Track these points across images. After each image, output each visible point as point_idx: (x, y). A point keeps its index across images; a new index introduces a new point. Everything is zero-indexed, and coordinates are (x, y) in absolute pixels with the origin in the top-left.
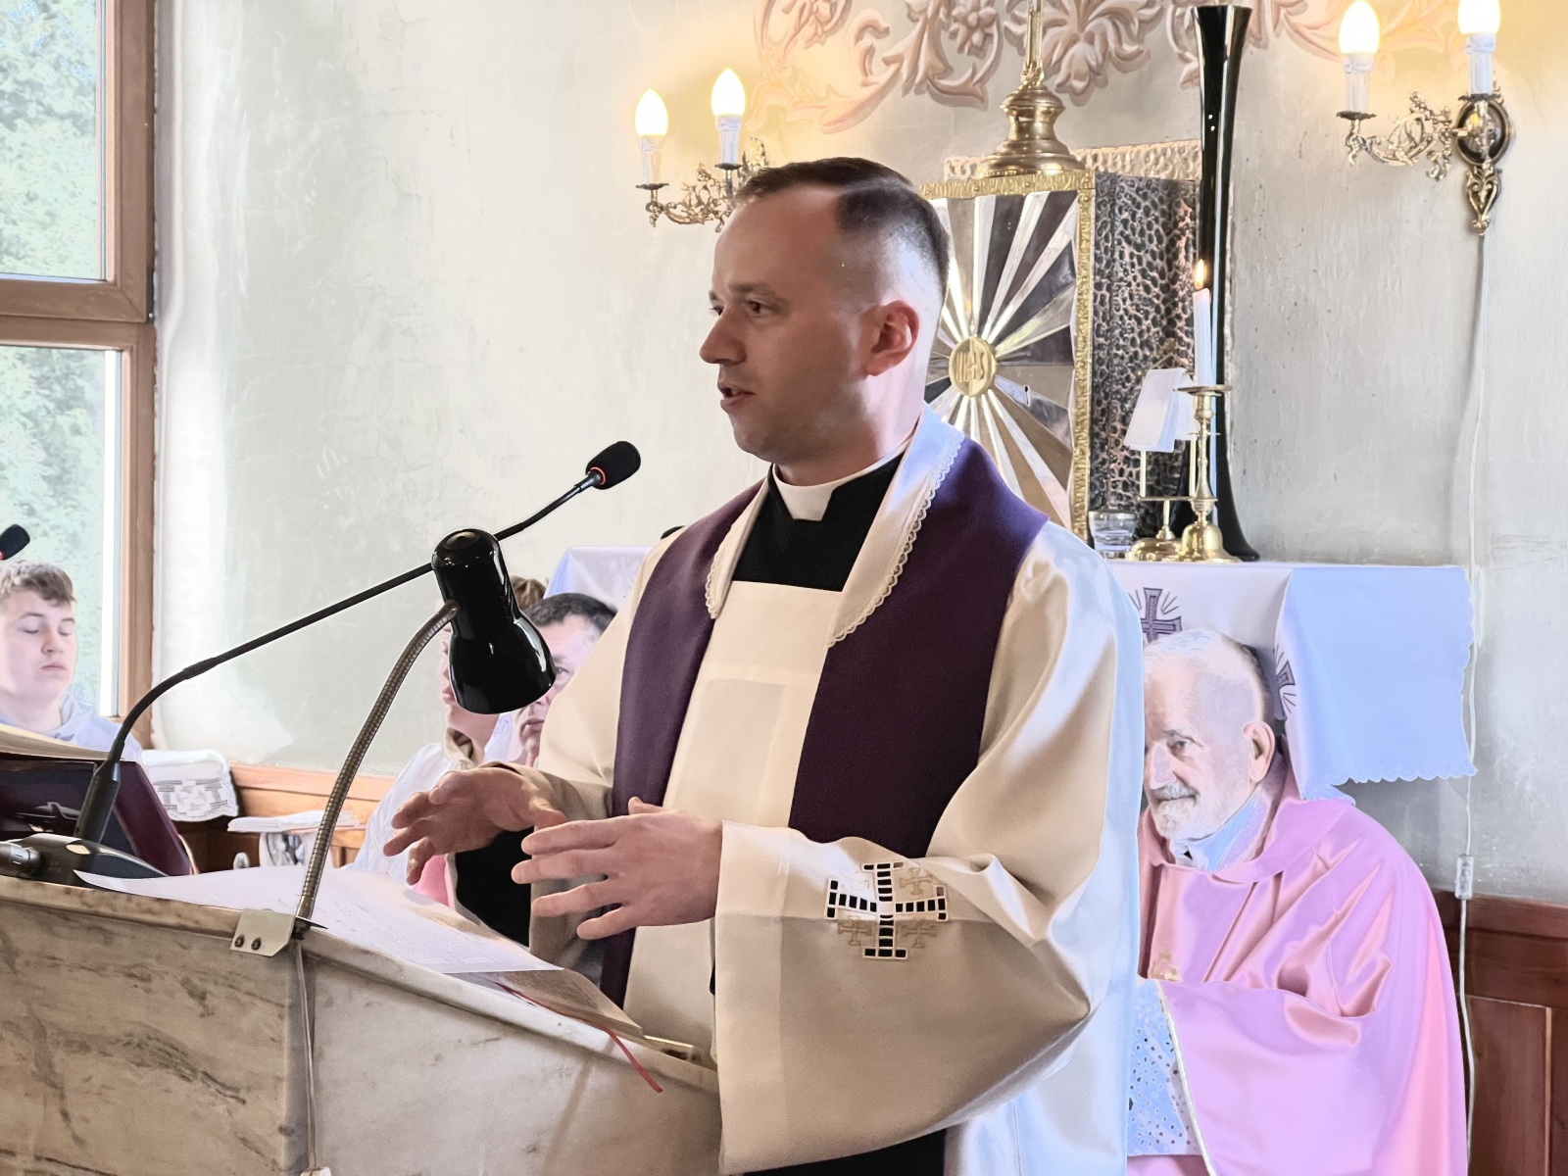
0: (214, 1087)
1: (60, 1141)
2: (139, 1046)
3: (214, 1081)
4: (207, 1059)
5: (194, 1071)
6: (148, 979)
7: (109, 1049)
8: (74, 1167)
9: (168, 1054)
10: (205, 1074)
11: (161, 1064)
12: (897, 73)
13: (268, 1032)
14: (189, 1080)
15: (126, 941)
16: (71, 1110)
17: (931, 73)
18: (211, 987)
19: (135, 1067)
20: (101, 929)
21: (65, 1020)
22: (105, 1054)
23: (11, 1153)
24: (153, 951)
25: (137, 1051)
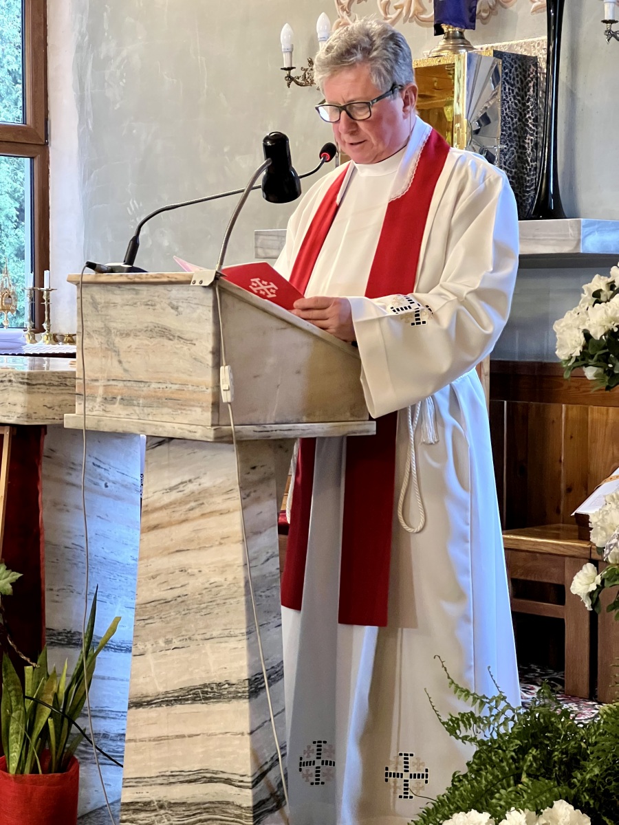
0: (182, 341)
1: (117, 371)
2: (151, 331)
3: (182, 338)
4: (179, 331)
5: (174, 336)
6: (155, 305)
7: (138, 334)
8: (124, 381)
9: (163, 332)
10: (179, 337)
11: (160, 336)
12: (401, 13)
13: (204, 317)
14: (172, 340)
15: (145, 293)
16: (122, 360)
17: (416, 12)
18: (180, 304)
19: (149, 339)
20: (134, 289)
21: (119, 326)
22: (136, 336)
23: (96, 380)
24: (157, 294)
25: (150, 333)
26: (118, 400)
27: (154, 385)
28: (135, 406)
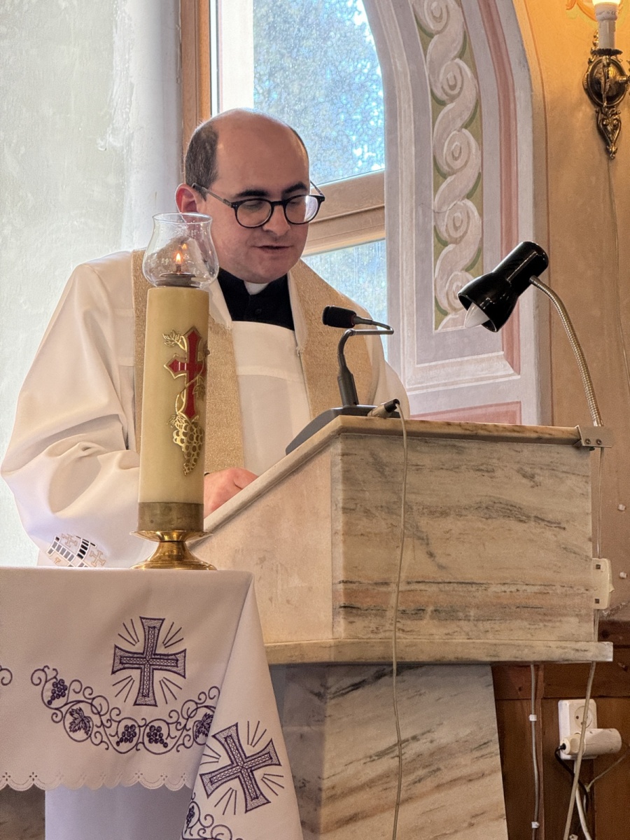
0: (543, 524)
1: (426, 569)
2: (487, 508)
3: (543, 520)
4: (537, 509)
5: (528, 517)
6: (493, 471)
7: (464, 512)
8: (439, 583)
9: (509, 509)
10: (536, 517)
11: (504, 516)
13: (579, 491)
14: (525, 522)
15: (475, 451)
16: (434, 551)
18: (538, 471)
19: (484, 519)
20: (454, 446)
22: (461, 516)
23: (386, 584)
24: (495, 455)
25: (485, 511)
26: (429, 613)
27: (493, 589)
28: (460, 620)
